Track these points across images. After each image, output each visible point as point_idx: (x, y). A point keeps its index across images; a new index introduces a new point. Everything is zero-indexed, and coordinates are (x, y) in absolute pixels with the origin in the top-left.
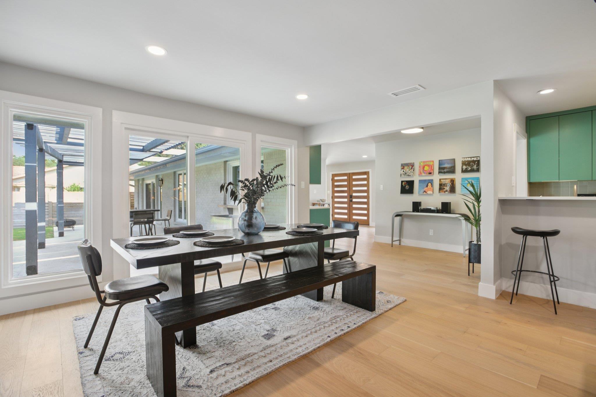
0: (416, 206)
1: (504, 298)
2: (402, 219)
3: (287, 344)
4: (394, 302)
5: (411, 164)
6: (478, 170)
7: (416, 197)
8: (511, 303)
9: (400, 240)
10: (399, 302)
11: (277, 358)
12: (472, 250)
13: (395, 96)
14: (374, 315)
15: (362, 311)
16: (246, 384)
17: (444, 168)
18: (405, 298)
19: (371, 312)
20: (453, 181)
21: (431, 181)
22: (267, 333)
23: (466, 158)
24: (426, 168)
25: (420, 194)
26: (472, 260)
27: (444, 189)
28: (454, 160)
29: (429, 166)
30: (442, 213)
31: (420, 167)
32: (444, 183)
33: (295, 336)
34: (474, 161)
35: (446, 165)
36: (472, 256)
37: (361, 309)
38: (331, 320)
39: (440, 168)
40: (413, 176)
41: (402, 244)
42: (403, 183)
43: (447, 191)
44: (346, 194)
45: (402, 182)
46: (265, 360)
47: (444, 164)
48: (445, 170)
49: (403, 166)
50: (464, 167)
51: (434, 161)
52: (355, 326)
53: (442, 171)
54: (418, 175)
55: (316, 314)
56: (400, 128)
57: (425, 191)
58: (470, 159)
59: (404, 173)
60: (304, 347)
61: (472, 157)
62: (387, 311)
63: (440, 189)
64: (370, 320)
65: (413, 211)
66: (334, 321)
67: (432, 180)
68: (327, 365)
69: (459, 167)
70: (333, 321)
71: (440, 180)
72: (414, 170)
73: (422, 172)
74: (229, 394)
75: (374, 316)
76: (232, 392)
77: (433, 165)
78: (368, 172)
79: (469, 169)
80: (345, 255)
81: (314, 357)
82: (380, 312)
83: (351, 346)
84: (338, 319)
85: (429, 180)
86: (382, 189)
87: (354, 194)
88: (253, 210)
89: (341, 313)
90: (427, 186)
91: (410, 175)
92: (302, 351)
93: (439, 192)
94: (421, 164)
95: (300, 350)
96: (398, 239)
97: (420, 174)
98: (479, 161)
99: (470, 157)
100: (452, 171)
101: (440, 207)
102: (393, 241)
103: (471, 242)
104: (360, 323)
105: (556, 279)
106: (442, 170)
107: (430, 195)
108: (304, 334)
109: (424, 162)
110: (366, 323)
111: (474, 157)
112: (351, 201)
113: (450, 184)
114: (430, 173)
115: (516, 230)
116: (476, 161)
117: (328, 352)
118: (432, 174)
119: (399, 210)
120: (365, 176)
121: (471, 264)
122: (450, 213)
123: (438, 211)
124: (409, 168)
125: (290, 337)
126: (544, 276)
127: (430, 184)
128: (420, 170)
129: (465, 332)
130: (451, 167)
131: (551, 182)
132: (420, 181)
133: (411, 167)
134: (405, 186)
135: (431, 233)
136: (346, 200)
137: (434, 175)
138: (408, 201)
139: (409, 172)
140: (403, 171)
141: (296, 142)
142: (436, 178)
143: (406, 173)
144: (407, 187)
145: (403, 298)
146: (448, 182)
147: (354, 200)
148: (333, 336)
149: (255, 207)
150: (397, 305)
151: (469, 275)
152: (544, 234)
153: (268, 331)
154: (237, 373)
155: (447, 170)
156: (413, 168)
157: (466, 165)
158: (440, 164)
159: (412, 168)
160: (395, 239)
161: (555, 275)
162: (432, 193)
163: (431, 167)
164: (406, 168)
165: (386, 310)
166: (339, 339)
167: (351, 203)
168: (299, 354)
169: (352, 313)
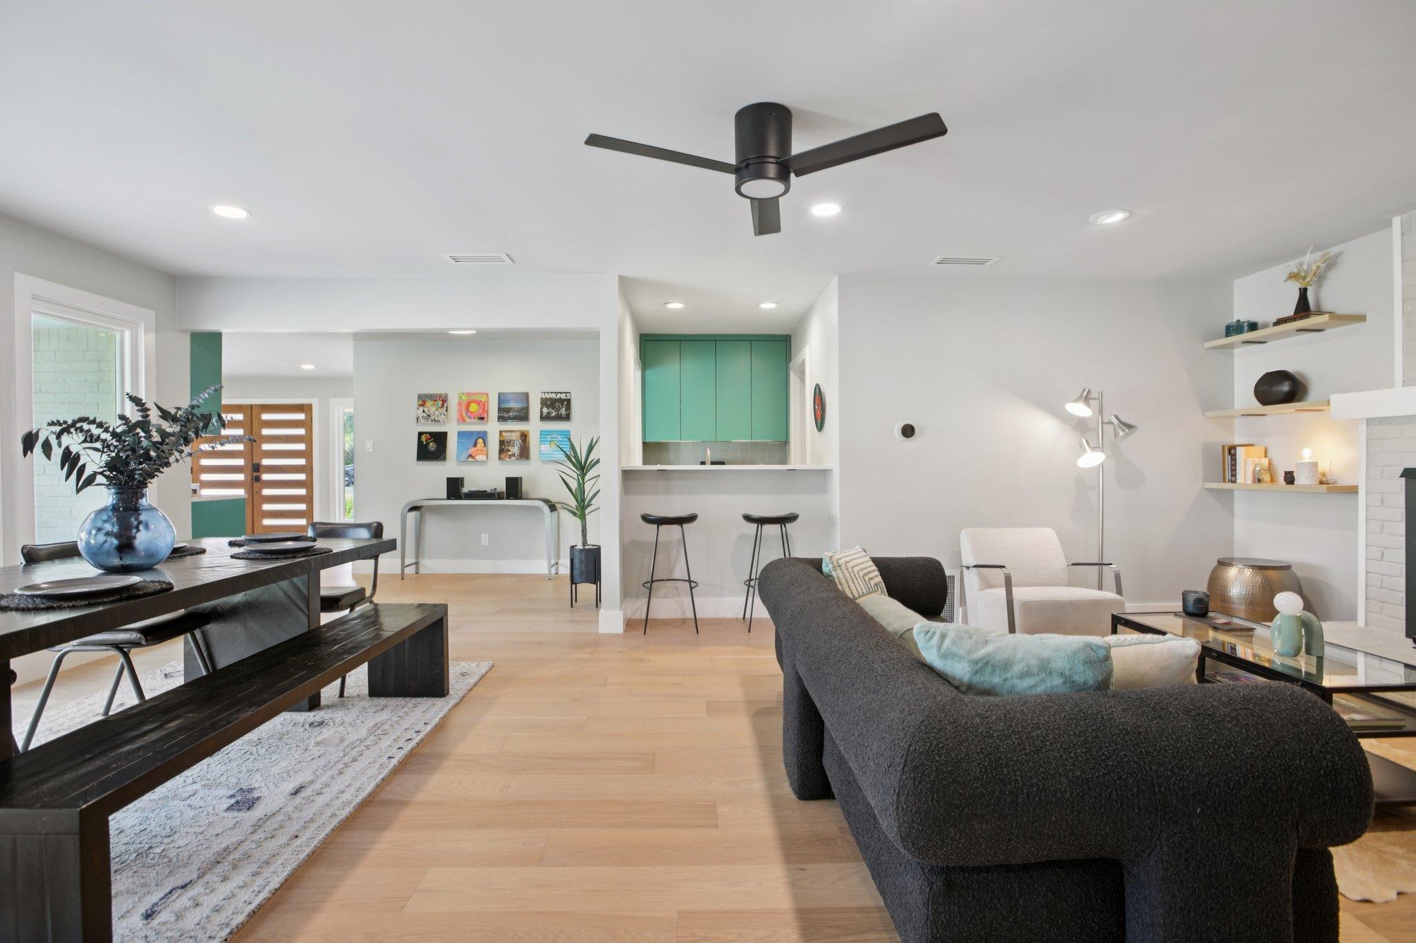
0: (455, 487)
1: (633, 628)
2: (421, 517)
3: (307, 798)
4: (474, 673)
5: (440, 396)
6: (567, 418)
7: (451, 467)
8: (645, 633)
9: (417, 563)
10: (484, 670)
11: (305, 828)
12: (576, 561)
13: (453, 262)
14: (450, 701)
15: (425, 703)
16: (275, 889)
17: (508, 410)
18: (491, 663)
19: (442, 699)
20: (524, 436)
21: (483, 436)
22: (233, 801)
23: (548, 393)
24: (474, 407)
25: (460, 462)
26: (577, 578)
27: (509, 450)
28: (526, 395)
29: (478, 403)
30: (508, 498)
31: (460, 404)
32: (508, 439)
33: (312, 782)
34: (561, 401)
35: (512, 405)
36: (576, 572)
37: (419, 699)
38: (371, 732)
39: (500, 409)
40: (444, 423)
41: (422, 571)
42: (423, 438)
43: (514, 455)
44: (240, 462)
45: (420, 434)
46: (282, 839)
47: (509, 402)
48: (511, 414)
49: (423, 400)
50: (545, 410)
51: (489, 394)
52: (429, 728)
53: (506, 415)
54: (456, 423)
55: (326, 733)
56: (448, 327)
57: (470, 456)
58: (554, 396)
59: (424, 414)
60: (352, 790)
61: (558, 393)
62: (471, 689)
63: (501, 451)
64: (450, 711)
65: (449, 498)
66: (379, 732)
67: (485, 433)
68: (421, 796)
69: (535, 409)
70: (377, 733)
71: (501, 432)
72: (446, 411)
73: (464, 414)
74: (247, 922)
75: (452, 703)
76: (252, 914)
77: (488, 402)
78: (310, 406)
79: (554, 414)
80: (356, 597)
81: (385, 795)
82: (461, 694)
83: (443, 756)
84: (386, 727)
85: (479, 432)
86: (372, 450)
87: (266, 462)
88: (137, 503)
89: (383, 716)
90: (475, 445)
91: (439, 421)
92: (354, 797)
93: (500, 458)
94: (463, 398)
95: (346, 797)
96: (414, 561)
97: (462, 420)
98: (569, 401)
99: (555, 393)
100: (523, 416)
101: (502, 487)
102: (403, 567)
103: (573, 547)
104: (436, 720)
105: (693, 585)
106: (504, 415)
107: (482, 462)
108: (334, 771)
109: (469, 394)
110: (445, 716)
111: (561, 393)
112: (258, 479)
113: (520, 441)
114: (482, 419)
115: (646, 519)
116: (564, 400)
117: (406, 781)
118: (486, 420)
119: (416, 497)
120: (301, 416)
121: (574, 586)
122: (521, 498)
123: (499, 496)
124: (437, 405)
125: (302, 787)
126: (680, 584)
127: (480, 441)
128: (460, 411)
129: (605, 684)
130: (522, 409)
131: (668, 443)
132: (461, 434)
133: (440, 403)
134: (428, 444)
135: (485, 539)
136: (240, 477)
137: (489, 423)
138: (435, 475)
139: (437, 413)
140: (424, 412)
141: (151, 314)
142: (493, 428)
143: (429, 416)
144: (432, 446)
145: (487, 663)
146: (515, 437)
147: (266, 477)
148: (400, 755)
149: (143, 495)
150: (483, 676)
151: (572, 607)
152: (680, 521)
153: (232, 796)
154: (224, 889)
155: (515, 414)
156: (445, 406)
157: (548, 407)
158: (500, 401)
159: (442, 406)
160: (407, 562)
161: (692, 579)
162: (484, 458)
163: (483, 405)
164: (429, 403)
165: (469, 687)
166: (412, 754)
167: (256, 484)
168: (351, 803)
169: (405, 709)
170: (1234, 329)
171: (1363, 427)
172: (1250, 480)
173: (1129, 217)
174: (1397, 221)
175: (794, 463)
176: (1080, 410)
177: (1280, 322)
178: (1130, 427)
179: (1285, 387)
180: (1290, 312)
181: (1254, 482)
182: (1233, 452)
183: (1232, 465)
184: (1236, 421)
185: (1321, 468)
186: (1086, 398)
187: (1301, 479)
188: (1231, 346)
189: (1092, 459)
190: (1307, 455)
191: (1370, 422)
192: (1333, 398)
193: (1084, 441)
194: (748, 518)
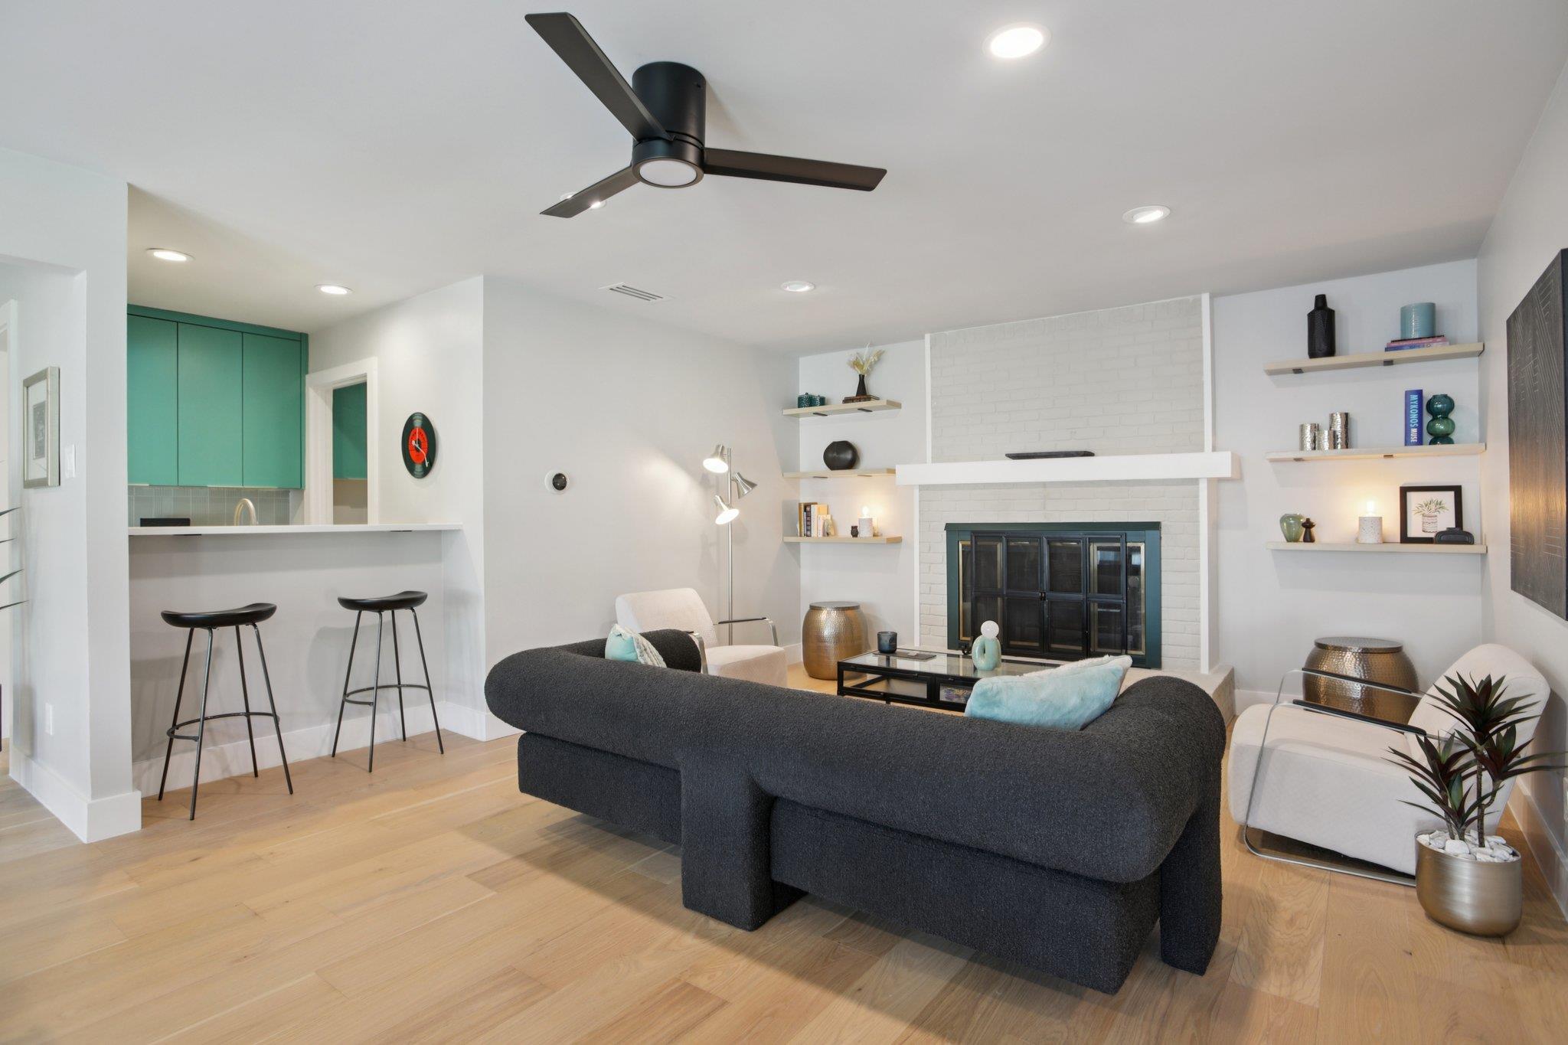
152: (251, 617)
170: (808, 401)
171: (917, 492)
172: (821, 535)
173: (812, 290)
174: (927, 337)
175: (375, 521)
176: (716, 466)
177: (847, 400)
178: (753, 485)
179: (849, 456)
180: (853, 393)
181: (824, 535)
182: (808, 509)
183: (807, 521)
184: (802, 481)
185: (875, 523)
186: (721, 452)
187: (864, 533)
188: (797, 416)
189: (728, 516)
190: (866, 513)
191: (922, 488)
192: (898, 468)
193: (718, 497)
194: (349, 604)
